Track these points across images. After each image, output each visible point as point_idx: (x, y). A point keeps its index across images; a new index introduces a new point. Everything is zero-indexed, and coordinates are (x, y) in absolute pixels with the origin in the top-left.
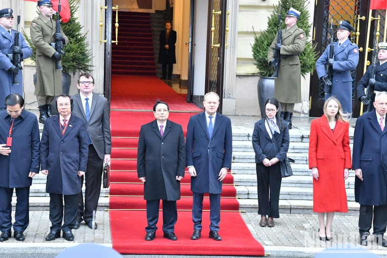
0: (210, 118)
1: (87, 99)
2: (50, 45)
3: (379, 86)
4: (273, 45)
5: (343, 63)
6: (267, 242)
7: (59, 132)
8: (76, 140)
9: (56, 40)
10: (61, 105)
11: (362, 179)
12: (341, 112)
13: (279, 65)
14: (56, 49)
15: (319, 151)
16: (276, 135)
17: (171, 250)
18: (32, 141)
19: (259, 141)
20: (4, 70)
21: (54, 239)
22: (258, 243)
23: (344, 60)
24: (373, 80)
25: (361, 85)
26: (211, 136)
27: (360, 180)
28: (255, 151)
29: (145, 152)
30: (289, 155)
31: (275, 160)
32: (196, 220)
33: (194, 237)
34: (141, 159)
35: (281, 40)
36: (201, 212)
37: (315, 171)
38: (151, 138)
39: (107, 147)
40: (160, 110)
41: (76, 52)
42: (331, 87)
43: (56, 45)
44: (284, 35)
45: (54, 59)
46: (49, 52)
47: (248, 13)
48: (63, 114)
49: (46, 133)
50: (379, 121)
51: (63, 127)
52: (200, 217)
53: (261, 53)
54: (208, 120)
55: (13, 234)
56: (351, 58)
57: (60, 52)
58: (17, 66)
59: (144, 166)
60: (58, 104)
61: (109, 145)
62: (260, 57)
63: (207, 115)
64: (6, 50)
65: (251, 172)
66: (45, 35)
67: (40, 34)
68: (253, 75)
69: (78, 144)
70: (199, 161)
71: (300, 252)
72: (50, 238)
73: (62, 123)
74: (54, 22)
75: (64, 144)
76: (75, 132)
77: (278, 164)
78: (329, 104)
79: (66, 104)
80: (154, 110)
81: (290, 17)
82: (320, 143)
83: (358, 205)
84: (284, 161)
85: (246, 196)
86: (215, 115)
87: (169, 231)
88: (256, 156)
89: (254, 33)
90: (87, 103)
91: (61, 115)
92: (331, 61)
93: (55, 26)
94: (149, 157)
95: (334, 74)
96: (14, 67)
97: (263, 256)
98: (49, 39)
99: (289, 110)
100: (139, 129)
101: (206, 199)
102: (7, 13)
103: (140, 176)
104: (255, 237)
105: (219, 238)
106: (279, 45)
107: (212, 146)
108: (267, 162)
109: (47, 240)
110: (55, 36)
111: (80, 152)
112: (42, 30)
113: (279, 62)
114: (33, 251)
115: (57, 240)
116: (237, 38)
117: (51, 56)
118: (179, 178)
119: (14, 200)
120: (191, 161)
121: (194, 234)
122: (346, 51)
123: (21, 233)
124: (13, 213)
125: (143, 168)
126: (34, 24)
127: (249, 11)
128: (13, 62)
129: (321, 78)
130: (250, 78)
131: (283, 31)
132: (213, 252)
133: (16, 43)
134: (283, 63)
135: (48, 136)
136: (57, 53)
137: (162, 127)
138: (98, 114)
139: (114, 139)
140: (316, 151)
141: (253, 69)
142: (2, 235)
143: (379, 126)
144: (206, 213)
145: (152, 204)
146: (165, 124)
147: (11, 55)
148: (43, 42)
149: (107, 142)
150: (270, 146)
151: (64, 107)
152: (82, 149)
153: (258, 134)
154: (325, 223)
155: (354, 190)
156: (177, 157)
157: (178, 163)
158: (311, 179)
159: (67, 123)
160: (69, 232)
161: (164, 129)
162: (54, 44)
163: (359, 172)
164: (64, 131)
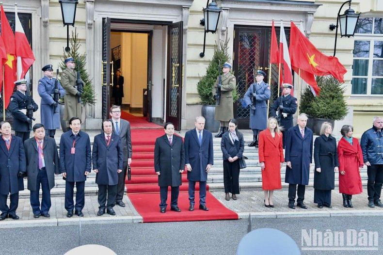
0: (200, 132)
1: (117, 123)
2: (74, 87)
3: (286, 110)
4: (215, 85)
5: (262, 96)
6: (237, 211)
7: (105, 145)
8: (116, 149)
9: (77, 84)
10: (107, 126)
11: (291, 168)
12: (278, 126)
13: (220, 97)
14: (78, 90)
15: (265, 151)
16: (236, 142)
17: (180, 218)
18: (87, 151)
19: (225, 146)
20: (48, 105)
21: (102, 215)
22: (232, 212)
23: (262, 94)
24: (282, 107)
25: (274, 110)
26: (201, 144)
27: (290, 168)
28: (223, 152)
29: (159, 155)
30: (244, 154)
31: (236, 158)
32: (191, 198)
33: (192, 210)
34: (157, 160)
35: (221, 82)
36: (194, 193)
37: (263, 164)
38: (164, 146)
39: (130, 153)
40: (169, 129)
41: (87, 91)
42: (255, 110)
43: (78, 87)
44: (223, 79)
45: (77, 96)
46: (73, 92)
47: (193, 65)
48: (107, 132)
49: (96, 145)
50: (301, 132)
51: (107, 141)
52: (194, 197)
53: (205, 90)
54: (198, 134)
55: (74, 212)
56: (266, 92)
57: (80, 92)
58: (57, 102)
59: (159, 164)
60: (104, 126)
61: (131, 152)
62: (204, 93)
63: (197, 131)
64: (50, 92)
65: (219, 166)
66: (70, 81)
67: (68, 80)
68: (197, 104)
69: (117, 152)
70: (193, 161)
71: (259, 216)
72: (100, 214)
73: (107, 138)
74: (76, 73)
75: (109, 152)
76: (115, 144)
77: (238, 160)
78: (270, 122)
79: (110, 126)
80: (165, 128)
81: (226, 68)
82: (266, 146)
83: (288, 184)
84: (242, 158)
85: (211, 182)
86: (202, 131)
87: (175, 206)
88: (223, 156)
89: (199, 77)
90: (117, 125)
91: (106, 133)
92: (255, 94)
93: (76, 75)
94: (162, 159)
95: (257, 102)
96: (55, 103)
97: (237, 219)
98: (73, 83)
99: (226, 126)
100: (155, 140)
101: (197, 185)
102: (49, 68)
103: (156, 171)
104: (227, 207)
105: (207, 209)
106: (220, 85)
107: (202, 151)
108: (231, 159)
109: (98, 215)
110: (77, 81)
111: (119, 157)
112: (69, 78)
113: (220, 95)
114: (92, 223)
115: (104, 215)
116: (186, 81)
117: (75, 94)
118: (182, 171)
119: (75, 189)
120: (188, 161)
121: (191, 207)
122: (263, 88)
123: (81, 211)
124: (74, 198)
125: (158, 165)
126: (64, 74)
127: (193, 64)
128: (54, 99)
129: (249, 105)
130: (195, 106)
131: (222, 76)
132: (207, 219)
133: (56, 87)
134: (222, 96)
135: (97, 147)
136: (79, 92)
137: (170, 139)
138: (124, 132)
139: (134, 147)
140: (264, 151)
141: (198, 100)
142: (68, 213)
143: (301, 135)
144: (197, 193)
145: (163, 189)
146: (172, 137)
147: (53, 95)
148: (70, 86)
149: (130, 150)
150: (232, 149)
151: (108, 128)
152: (120, 155)
153: (225, 142)
154: (268, 196)
155: (285, 174)
156: (180, 158)
157: (181, 162)
158: (260, 169)
159: (110, 138)
160: (111, 210)
161: (172, 140)
162: (76, 87)
163: (289, 163)
164: (108, 144)
